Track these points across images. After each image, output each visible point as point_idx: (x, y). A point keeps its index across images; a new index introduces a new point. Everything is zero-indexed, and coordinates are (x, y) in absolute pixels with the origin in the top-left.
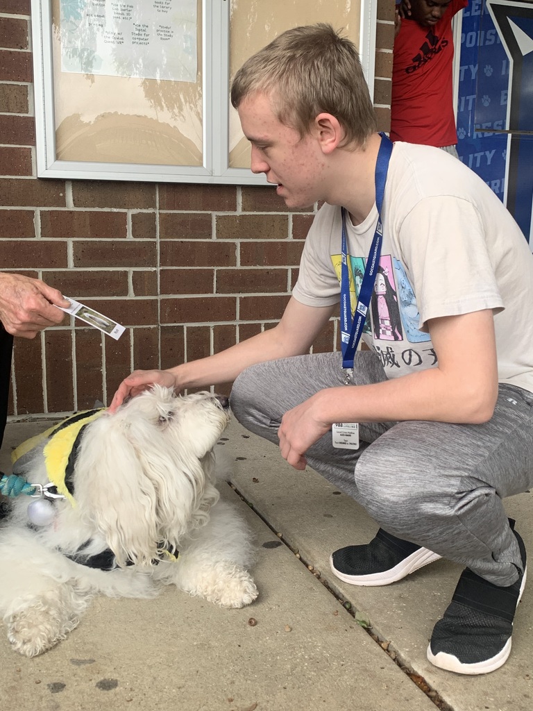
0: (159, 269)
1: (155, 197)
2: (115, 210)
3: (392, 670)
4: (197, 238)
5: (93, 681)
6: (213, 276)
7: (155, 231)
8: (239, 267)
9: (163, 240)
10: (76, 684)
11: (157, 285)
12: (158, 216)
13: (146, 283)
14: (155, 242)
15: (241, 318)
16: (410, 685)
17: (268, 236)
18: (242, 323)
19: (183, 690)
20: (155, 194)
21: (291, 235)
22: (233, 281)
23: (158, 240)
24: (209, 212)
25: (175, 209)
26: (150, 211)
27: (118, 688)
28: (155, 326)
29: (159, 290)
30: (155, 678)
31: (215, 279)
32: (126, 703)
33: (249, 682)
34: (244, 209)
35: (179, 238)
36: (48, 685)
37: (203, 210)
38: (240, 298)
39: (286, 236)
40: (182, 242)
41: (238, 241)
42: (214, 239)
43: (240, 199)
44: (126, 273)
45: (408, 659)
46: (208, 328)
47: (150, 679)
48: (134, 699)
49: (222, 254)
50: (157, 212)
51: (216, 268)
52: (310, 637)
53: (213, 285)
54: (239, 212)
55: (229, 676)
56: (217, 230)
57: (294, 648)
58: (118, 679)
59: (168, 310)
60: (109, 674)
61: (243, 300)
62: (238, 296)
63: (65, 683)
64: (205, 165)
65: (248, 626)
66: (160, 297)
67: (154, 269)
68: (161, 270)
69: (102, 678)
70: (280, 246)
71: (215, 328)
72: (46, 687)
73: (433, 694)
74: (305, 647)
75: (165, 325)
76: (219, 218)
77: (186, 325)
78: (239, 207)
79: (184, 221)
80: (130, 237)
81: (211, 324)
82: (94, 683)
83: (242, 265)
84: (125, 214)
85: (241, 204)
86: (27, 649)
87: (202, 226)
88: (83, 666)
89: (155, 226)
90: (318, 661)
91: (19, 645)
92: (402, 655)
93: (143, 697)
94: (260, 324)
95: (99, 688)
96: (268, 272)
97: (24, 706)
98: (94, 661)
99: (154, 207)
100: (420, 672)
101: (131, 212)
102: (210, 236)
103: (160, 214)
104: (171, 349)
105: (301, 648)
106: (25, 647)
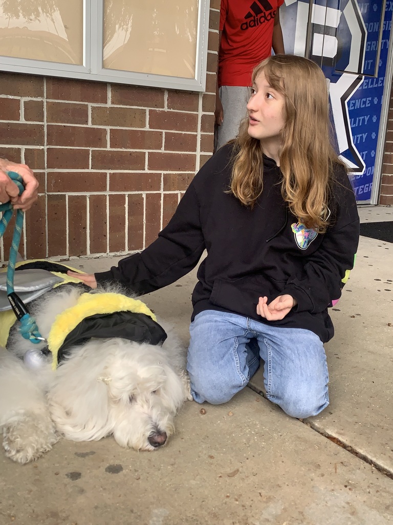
0: (46, 148)
1: (43, 88)
2: (11, 97)
3: (315, 435)
4: (76, 124)
5: (101, 468)
6: (89, 154)
7: (43, 117)
8: (108, 148)
9: (49, 124)
10: (89, 471)
11: (44, 161)
12: (45, 104)
13: (36, 158)
14: (43, 125)
15: (110, 190)
16: (333, 445)
17: (131, 125)
18: (111, 193)
19: (176, 466)
20: (43, 85)
21: (147, 125)
22: (103, 160)
23: (45, 123)
24: (86, 103)
25: (59, 99)
26: (39, 99)
27: (124, 471)
28: (43, 194)
29: (46, 165)
30: (149, 460)
31: (90, 158)
32: (136, 481)
33: (222, 454)
34: (113, 103)
35: (62, 123)
36: (67, 475)
37: (82, 101)
38: (110, 173)
39: (144, 126)
40: (65, 126)
41: (108, 128)
42: (90, 125)
43: (109, 94)
44: (19, 150)
45: (322, 427)
46: (85, 197)
47: (146, 461)
48: (141, 477)
49: (96, 137)
50: (45, 100)
51: (91, 149)
52: (249, 419)
53: (88, 162)
54: (109, 105)
55: (205, 452)
56: (93, 118)
57: (241, 427)
58: (121, 464)
59: (53, 181)
60: (112, 461)
61: (112, 175)
62: (108, 172)
63: (80, 472)
64: (84, 64)
65: (200, 414)
66: (46, 171)
67: (42, 147)
68: (48, 149)
69: (108, 465)
70: (140, 134)
71: (91, 197)
72: (66, 477)
73: (350, 449)
74: (248, 426)
75: (51, 194)
76: (93, 108)
77: (68, 194)
78: (109, 101)
79: (66, 109)
80: (22, 121)
81: (88, 194)
82: (103, 469)
83: (111, 147)
84: (19, 101)
85: (111, 98)
86: (19, 457)
87: (81, 114)
88: (87, 457)
89: (43, 112)
90: (262, 434)
91: (13, 453)
92: (316, 425)
93: (147, 475)
94: (125, 195)
95: (109, 472)
96: (131, 153)
97: (55, 494)
98: (95, 453)
99: (42, 96)
100: (334, 435)
101: (23, 100)
102: (86, 122)
103: (47, 102)
104: (56, 213)
105: (246, 426)
106: (18, 455)
